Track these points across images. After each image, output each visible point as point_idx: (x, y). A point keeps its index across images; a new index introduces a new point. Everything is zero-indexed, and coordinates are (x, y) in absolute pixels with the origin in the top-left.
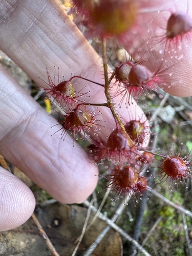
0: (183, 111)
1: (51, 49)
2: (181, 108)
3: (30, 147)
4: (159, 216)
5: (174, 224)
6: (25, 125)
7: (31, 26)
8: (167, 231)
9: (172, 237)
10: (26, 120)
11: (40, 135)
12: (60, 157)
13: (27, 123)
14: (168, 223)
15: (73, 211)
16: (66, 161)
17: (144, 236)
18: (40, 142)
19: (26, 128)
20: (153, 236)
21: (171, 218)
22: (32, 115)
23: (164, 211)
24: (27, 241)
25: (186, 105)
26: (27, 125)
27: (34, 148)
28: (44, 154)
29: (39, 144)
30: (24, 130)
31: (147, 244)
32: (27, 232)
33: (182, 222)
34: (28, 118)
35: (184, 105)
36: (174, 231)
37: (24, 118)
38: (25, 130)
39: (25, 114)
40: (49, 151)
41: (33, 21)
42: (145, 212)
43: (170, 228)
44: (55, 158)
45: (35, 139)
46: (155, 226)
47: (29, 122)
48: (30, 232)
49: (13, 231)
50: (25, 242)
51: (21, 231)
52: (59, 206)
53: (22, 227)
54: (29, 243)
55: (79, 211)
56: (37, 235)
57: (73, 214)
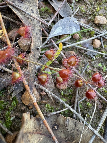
15: (67, 120)
48: (39, 133)
49: (31, 133)
50: (37, 140)
51: (35, 132)
52: (58, 116)
53: (36, 130)
54: (39, 141)
55: (71, 120)
56: (43, 136)
57: (67, 123)
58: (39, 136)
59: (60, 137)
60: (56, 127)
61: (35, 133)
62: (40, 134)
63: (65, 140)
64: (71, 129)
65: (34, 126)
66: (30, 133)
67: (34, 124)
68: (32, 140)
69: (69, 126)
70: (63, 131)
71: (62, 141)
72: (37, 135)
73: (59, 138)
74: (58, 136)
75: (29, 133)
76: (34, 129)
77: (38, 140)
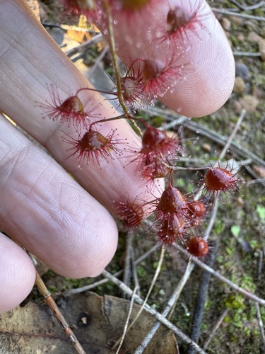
0: (251, 165)
1: (35, 78)
2: (249, 161)
3: (19, 196)
4: (225, 308)
5: (245, 319)
6: (12, 166)
7: (7, 48)
8: (237, 330)
9: (243, 338)
10: (13, 159)
11: (32, 179)
12: (63, 208)
13: (14, 162)
14: (237, 317)
15: (106, 303)
16: (70, 213)
17: (205, 337)
18: (34, 188)
19: (13, 170)
20: (218, 337)
21: (240, 311)
22: (21, 152)
23: (231, 301)
24: (45, 349)
25: (254, 156)
26: (15, 166)
27: (25, 196)
28: (40, 204)
29: (33, 190)
30: (9, 173)
31: (210, 349)
32: (45, 337)
33: (256, 316)
34: (15, 157)
35: (252, 158)
36: (246, 329)
37: (10, 156)
38: (12, 173)
39: (10, 151)
40: (46, 200)
41: (9, 42)
42: (206, 303)
43: (240, 325)
44: (55, 209)
45: (26, 184)
46: (220, 322)
47: (17, 162)
48: (48, 336)
49: (26, 335)
50: (42, 349)
51: (36, 334)
52: (87, 297)
53: (38, 329)
54: (46, 352)
55: (115, 302)
56: (58, 341)
57: (106, 307)
58: (48, 341)
59: (97, 340)
60: (84, 320)
61: (37, 337)
62: (51, 337)
63: (107, 346)
64: (117, 319)
65: (34, 321)
66: (23, 334)
67: (33, 317)
68: (29, 348)
69: (112, 315)
70: (101, 326)
71: (100, 348)
72: (42, 339)
73: (94, 343)
74: (92, 338)
75: (21, 335)
76: (33, 328)
77: (45, 350)
